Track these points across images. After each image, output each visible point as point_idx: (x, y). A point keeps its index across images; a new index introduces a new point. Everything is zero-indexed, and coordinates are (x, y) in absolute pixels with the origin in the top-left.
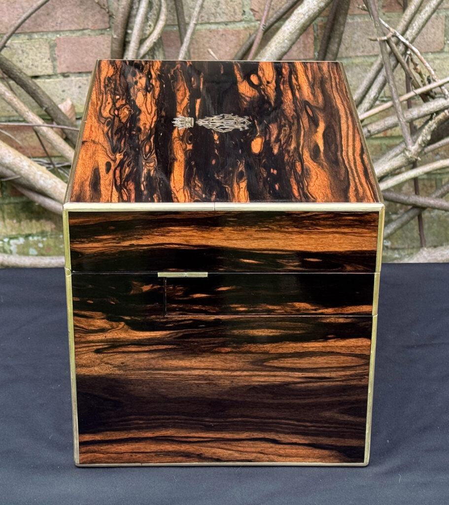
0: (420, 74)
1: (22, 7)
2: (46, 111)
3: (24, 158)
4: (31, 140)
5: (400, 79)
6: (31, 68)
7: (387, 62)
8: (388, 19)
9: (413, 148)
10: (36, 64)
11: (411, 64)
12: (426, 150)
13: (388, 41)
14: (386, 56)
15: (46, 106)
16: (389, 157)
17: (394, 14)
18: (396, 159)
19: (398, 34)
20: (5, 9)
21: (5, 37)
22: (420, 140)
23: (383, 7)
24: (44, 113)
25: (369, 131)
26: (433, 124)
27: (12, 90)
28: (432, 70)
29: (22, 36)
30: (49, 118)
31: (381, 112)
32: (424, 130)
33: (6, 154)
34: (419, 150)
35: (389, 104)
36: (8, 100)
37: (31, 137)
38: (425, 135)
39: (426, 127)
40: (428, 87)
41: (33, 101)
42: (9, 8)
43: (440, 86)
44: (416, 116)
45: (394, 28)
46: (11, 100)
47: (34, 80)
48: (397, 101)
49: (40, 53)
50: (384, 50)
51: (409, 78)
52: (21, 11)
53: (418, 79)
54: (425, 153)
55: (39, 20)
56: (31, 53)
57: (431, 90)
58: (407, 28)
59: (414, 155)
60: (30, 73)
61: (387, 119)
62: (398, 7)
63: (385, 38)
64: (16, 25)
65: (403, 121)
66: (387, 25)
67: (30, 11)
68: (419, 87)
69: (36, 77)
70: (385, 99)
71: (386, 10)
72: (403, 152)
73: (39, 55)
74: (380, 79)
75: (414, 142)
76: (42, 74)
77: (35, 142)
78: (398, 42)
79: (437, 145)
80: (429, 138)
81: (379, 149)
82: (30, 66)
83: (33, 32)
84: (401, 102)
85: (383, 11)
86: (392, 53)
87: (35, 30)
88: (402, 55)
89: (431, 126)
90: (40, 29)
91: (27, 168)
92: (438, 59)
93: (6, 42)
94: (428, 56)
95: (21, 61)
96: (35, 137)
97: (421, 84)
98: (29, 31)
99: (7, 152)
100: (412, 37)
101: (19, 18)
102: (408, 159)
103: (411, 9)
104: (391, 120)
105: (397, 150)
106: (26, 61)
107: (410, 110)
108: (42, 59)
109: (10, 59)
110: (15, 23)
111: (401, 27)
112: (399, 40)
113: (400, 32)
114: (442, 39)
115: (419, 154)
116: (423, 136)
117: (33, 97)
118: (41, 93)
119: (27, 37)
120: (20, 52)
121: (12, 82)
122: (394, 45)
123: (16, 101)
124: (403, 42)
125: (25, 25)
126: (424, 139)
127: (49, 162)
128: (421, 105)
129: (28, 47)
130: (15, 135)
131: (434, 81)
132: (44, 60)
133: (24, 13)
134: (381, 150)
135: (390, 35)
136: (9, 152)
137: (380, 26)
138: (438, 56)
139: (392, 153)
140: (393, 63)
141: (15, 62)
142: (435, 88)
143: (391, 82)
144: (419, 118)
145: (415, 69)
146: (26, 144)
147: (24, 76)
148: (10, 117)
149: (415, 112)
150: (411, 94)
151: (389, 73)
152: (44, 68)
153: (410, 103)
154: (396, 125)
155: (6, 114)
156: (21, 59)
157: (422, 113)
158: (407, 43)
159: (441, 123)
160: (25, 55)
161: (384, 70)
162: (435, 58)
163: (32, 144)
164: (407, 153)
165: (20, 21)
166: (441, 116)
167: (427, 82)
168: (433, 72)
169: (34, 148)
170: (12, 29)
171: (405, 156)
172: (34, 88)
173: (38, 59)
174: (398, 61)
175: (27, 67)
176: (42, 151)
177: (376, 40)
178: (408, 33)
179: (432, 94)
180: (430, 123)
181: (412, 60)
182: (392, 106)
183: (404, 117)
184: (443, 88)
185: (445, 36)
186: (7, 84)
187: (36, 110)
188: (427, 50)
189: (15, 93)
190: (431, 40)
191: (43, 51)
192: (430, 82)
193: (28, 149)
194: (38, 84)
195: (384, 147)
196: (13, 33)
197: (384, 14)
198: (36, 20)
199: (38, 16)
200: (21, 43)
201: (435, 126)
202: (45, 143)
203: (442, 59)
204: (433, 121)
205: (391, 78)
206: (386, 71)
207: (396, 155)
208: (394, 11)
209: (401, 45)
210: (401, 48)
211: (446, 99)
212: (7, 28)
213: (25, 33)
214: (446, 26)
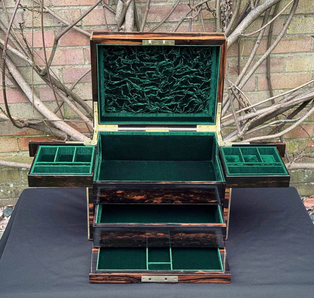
0: (244, 102)
1: (81, 72)
2: (90, 114)
3: (81, 134)
4: (83, 125)
5: (236, 102)
6: (84, 97)
7: (230, 97)
8: (232, 78)
9: (241, 133)
10: (86, 95)
11: (241, 99)
12: (246, 133)
13: (231, 89)
14: (230, 95)
15: (90, 112)
16: (231, 136)
17: (234, 75)
18: (234, 137)
19: (235, 86)
20: (74, 73)
21: (74, 85)
22: (244, 130)
23: (230, 73)
24: (89, 114)
25: (223, 125)
26: (249, 123)
27: (77, 107)
28: (249, 101)
29: (81, 84)
30: (91, 117)
31: (228, 118)
32: (245, 126)
33: (74, 133)
34: (243, 134)
35: (231, 115)
36: (75, 111)
37: (83, 124)
38: (246, 127)
39: (246, 124)
40: (248, 108)
41: (84, 110)
42: (75, 72)
43: (252, 108)
44: (242, 120)
45: (234, 83)
46: (76, 111)
47: (85, 101)
48: (234, 114)
49: (88, 90)
50: (229, 92)
51: (240, 104)
52: (80, 73)
53: (244, 104)
54: (246, 135)
55: (87, 77)
56: (84, 90)
57: (249, 109)
58: (239, 83)
59: (242, 136)
60: (83, 99)
61: (230, 120)
62: (236, 73)
63: (230, 88)
64: (78, 80)
65: (237, 122)
66: (231, 82)
67: (84, 74)
68: (244, 108)
69: (86, 100)
70: (230, 110)
71: (231, 74)
72: (236, 134)
73: (87, 91)
74: (228, 104)
75: (242, 130)
76: (88, 99)
77: (85, 126)
78: (235, 89)
79: (251, 131)
80: (247, 129)
81: (227, 130)
82: (83, 96)
83: (85, 82)
84: (236, 114)
85: (230, 74)
86: (233, 93)
87: (86, 81)
88: (237, 94)
89: (248, 124)
90: (88, 81)
91: (82, 138)
92: (252, 94)
93: (74, 87)
94: (248, 93)
95: (80, 94)
96: (85, 124)
97: (245, 107)
98: (83, 82)
99: (74, 132)
100: (241, 87)
101: (80, 77)
102: (239, 137)
103: (241, 75)
104: (232, 121)
105: (235, 133)
106: (82, 94)
107: (240, 117)
108: (88, 93)
109: (75, 93)
110: (78, 79)
111: (236, 83)
112: (236, 88)
113: (236, 85)
114: (254, 86)
115: (243, 135)
116: (245, 128)
117: (85, 109)
118: (88, 107)
119: (82, 84)
120: (80, 90)
121: (76, 102)
122: (234, 90)
123: (78, 111)
124: (237, 89)
125: (82, 79)
126: (245, 129)
127: (91, 135)
128: (244, 115)
129: (83, 88)
130: (77, 124)
131: (250, 105)
132: (89, 94)
133: (82, 75)
134: (228, 131)
135: (232, 87)
136: (76, 132)
137: (228, 83)
138: (252, 93)
139: (232, 134)
140: (233, 97)
141: (77, 94)
142: (250, 108)
143: (232, 106)
144: (243, 120)
145: (242, 101)
146: (81, 127)
147: (81, 100)
148: (75, 116)
149: (242, 118)
150: (240, 111)
151: (231, 102)
152: (89, 97)
153: (240, 114)
154: (234, 123)
155: (73, 115)
156: (80, 93)
157: (245, 118)
158: (239, 89)
159: (252, 123)
160: (82, 91)
161: (229, 101)
162: (251, 94)
163: (84, 127)
164: (238, 135)
165: (80, 78)
166: (252, 120)
167: (247, 106)
168: (250, 102)
169: (85, 129)
170: (77, 81)
171: (238, 136)
172: (85, 105)
173: (87, 93)
174: (235, 97)
175: (82, 96)
176: (88, 130)
177: (226, 89)
178: (240, 85)
179: (249, 110)
180: (248, 123)
181: (241, 97)
182: (233, 115)
183: (237, 120)
184: (254, 108)
185: (255, 85)
186: (74, 103)
187: (85, 114)
188: (248, 90)
189: (77, 108)
190: (249, 86)
191: (89, 90)
192: (248, 106)
193: (82, 129)
194: (87, 103)
195: (229, 130)
196: (77, 83)
197: (230, 76)
198: (86, 77)
199: (87, 76)
200: (80, 87)
201: (250, 124)
202: (89, 127)
203: (254, 94)
204: (249, 122)
205: (232, 104)
206: (230, 101)
207: (234, 135)
208: (234, 74)
209: (237, 90)
210: (237, 91)
211: (255, 113)
212: (74, 81)
213: (82, 83)
214: (256, 80)
